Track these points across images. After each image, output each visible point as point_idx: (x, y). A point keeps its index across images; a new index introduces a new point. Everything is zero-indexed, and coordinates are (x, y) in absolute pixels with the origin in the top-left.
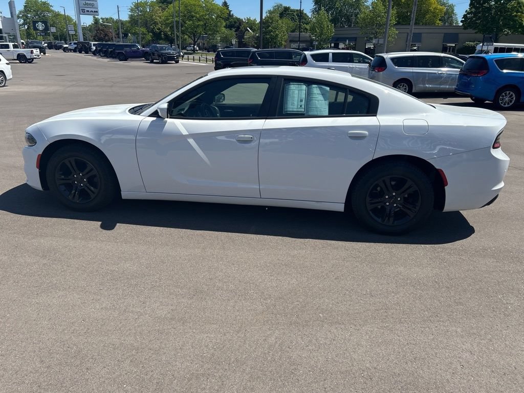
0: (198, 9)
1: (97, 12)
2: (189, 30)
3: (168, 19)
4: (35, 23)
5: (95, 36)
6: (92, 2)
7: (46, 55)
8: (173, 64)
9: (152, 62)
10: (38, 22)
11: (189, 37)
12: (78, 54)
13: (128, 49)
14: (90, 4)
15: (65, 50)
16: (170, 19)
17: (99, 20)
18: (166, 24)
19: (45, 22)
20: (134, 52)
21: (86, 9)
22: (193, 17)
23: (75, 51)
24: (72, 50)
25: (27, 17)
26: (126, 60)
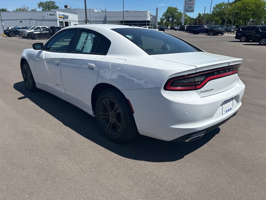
0: (250, 5)
1: (193, 10)
2: (242, 17)
3: (231, 11)
4: (169, 17)
5: (194, 23)
6: (192, 6)
7: (165, 32)
8: (220, 36)
9: (209, 35)
10: (170, 17)
11: (242, 21)
12: (180, 32)
13: (199, 28)
14: (191, 7)
15: (176, 30)
16: (232, 11)
17: (201, 15)
18: (230, 14)
19: (173, 17)
20: (202, 29)
21: (188, 9)
22: (247, 9)
23: (179, 30)
24: (178, 29)
25: (167, 15)
26: (197, 34)
